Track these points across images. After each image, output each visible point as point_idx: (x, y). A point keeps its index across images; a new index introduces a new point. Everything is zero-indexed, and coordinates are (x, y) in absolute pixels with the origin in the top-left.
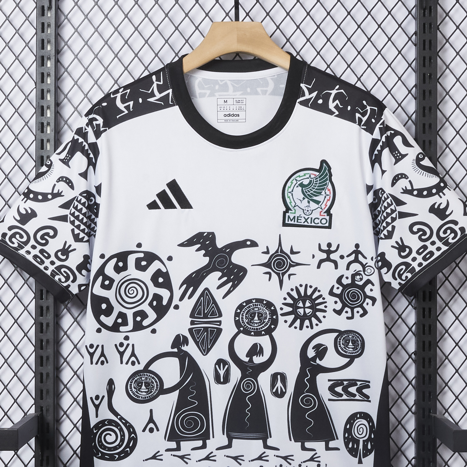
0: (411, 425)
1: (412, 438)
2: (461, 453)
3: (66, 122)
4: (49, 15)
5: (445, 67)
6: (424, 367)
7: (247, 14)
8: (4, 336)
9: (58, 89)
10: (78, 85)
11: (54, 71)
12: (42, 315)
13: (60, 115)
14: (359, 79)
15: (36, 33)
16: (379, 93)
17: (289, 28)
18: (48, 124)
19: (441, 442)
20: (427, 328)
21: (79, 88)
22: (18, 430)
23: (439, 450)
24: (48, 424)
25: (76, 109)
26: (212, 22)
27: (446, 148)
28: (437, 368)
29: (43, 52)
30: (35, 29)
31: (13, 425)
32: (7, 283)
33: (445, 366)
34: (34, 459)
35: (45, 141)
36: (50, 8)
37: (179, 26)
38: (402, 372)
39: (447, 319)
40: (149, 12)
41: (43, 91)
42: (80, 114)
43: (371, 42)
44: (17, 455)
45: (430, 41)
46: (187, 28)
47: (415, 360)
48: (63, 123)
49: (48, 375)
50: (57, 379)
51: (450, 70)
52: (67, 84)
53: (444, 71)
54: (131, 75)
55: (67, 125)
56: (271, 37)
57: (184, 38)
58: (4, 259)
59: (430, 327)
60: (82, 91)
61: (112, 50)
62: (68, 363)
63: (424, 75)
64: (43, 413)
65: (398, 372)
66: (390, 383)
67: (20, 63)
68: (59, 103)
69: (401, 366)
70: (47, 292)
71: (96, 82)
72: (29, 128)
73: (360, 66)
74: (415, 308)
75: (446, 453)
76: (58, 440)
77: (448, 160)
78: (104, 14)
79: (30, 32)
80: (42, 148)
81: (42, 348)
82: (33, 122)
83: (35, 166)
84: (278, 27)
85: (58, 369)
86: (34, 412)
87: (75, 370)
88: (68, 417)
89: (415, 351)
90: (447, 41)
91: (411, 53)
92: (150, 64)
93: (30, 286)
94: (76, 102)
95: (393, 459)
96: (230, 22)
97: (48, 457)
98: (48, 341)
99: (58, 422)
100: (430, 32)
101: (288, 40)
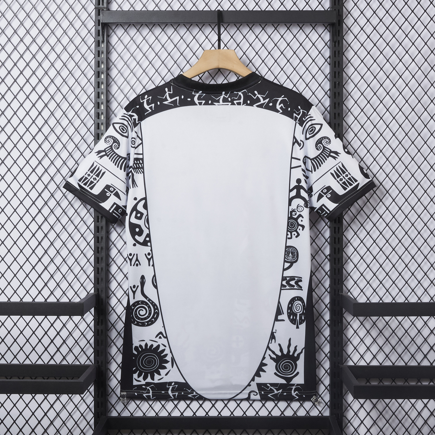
0: (327, 300)
1: (327, 308)
2: (358, 317)
3: (113, 112)
4: (103, 46)
5: (348, 78)
6: (335, 264)
7: (225, 45)
8: (75, 245)
9: (108, 92)
10: (120, 89)
11: (106, 80)
12: (98, 232)
13: (109, 108)
14: (295, 86)
15: (94, 57)
16: (307, 94)
17: (251, 54)
18: (102, 113)
19: (345, 310)
20: (337, 240)
21: (121, 91)
22: (83, 303)
23: (344, 315)
24: (102, 299)
25: (119, 104)
26: (204, 50)
27: (349, 128)
28: (343, 264)
29: (99, 69)
30: (94, 54)
31: (80, 300)
32: (77, 212)
33: (348, 263)
34: (93, 321)
35: (100, 124)
36: (103, 42)
37: (183, 52)
38: (321, 267)
39: (349, 234)
40: (164, 44)
41: (99, 93)
42: (121, 107)
43: (302, 62)
44: (83, 319)
45: (339, 62)
46: (188, 54)
47: (330, 260)
48: (111, 113)
49: (102, 269)
50: (108, 271)
51: (351, 80)
52: (114, 89)
53: (348, 81)
54: (153, 83)
55: (114, 114)
56: (240, 59)
57: (186, 60)
58: (75, 197)
59: (339, 239)
60: (123, 93)
61: (141, 68)
62: (115, 262)
63: (335, 83)
64: (99, 292)
65: (319, 267)
66: (314, 274)
67: (85, 75)
68: (109, 100)
69: (321, 263)
70: (102, 217)
71: (132, 88)
72: (90, 116)
73: (295, 77)
74: (329, 227)
75: (349, 317)
76: (108, 310)
77: (350, 136)
78: (137, 45)
79: (91, 57)
80: (98, 128)
81: (98, 252)
82: (93, 113)
83: (94, 139)
84: (244, 53)
85: (108, 265)
86: (93, 292)
87: (119, 266)
88: (114, 295)
89: (329, 254)
90: (349, 62)
91: (327, 70)
92: (165, 76)
93: (91, 214)
94: (119, 100)
95: (316, 321)
96: (214, 50)
97: (102, 320)
98: (102, 248)
99: (108, 297)
100: (339, 56)
101: (251, 61)
